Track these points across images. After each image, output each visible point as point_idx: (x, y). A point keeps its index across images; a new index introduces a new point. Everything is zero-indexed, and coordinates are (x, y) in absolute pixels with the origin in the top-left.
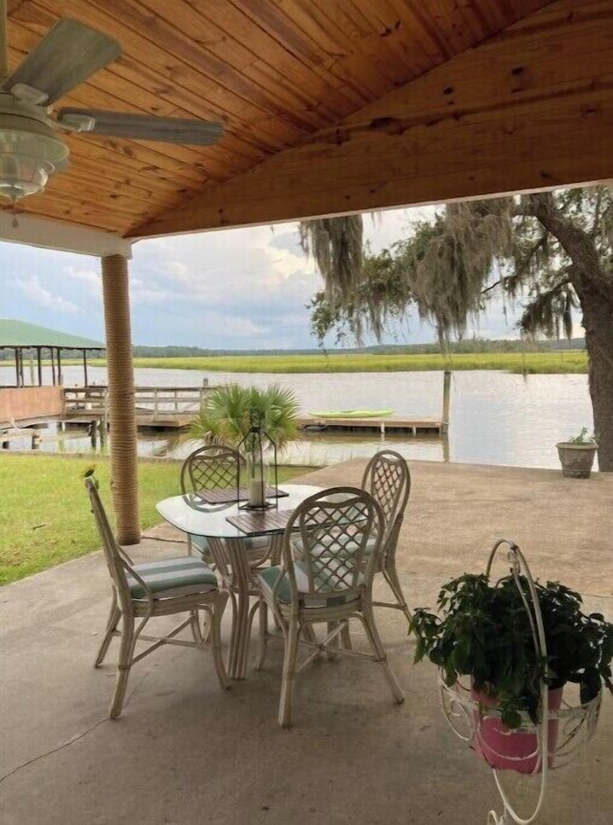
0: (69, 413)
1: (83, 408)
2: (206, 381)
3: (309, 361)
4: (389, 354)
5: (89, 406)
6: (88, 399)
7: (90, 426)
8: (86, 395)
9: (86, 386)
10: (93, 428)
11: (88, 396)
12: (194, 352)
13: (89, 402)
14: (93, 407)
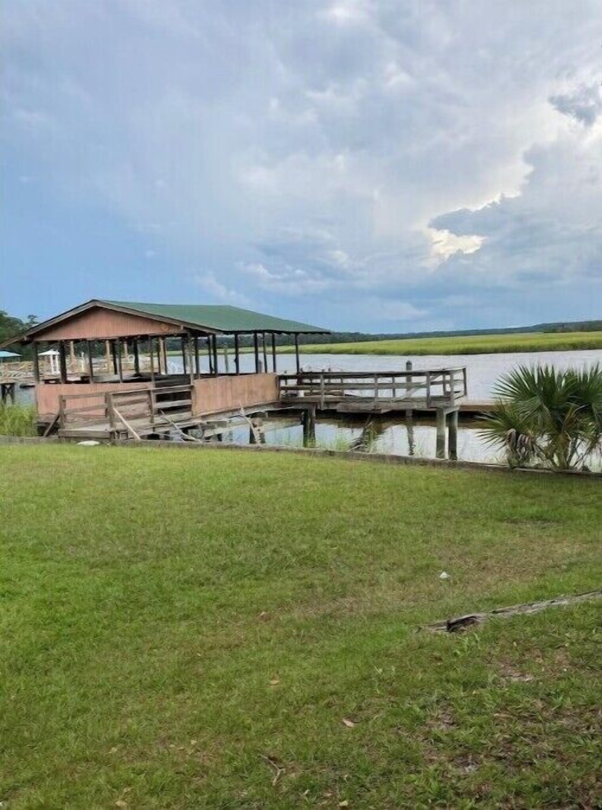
0: (284, 401)
1: (296, 395)
2: (409, 364)
3: (483, 342)
4: (562, 332)
5: (302, 394)
6: (301, 386)
7: (303, 413)
8: (298, 382)
9: (298, 373)
10: (306, 417)
11: (300, 383)
12: (356, 337)
13: (301, 389)
14: (305, 394)
